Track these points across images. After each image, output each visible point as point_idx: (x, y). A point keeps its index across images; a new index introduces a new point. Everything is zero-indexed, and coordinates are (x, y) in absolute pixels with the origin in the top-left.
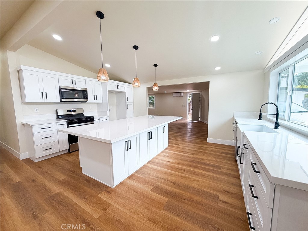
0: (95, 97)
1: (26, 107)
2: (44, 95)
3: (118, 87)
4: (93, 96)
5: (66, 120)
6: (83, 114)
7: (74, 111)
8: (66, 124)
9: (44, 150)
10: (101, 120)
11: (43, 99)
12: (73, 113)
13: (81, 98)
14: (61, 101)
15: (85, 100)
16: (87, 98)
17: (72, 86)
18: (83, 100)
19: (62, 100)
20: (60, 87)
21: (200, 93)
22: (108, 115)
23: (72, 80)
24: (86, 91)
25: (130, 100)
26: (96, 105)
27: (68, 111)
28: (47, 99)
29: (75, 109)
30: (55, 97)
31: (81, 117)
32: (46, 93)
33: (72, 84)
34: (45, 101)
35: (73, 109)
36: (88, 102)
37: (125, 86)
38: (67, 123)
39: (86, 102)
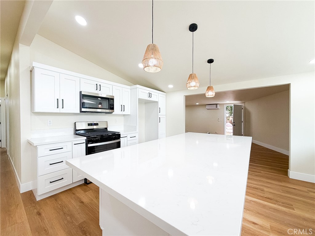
0: (123, 108)
1: (37, 118)
2: (60, 103)
3: (150, 95)
4: (121, 106)
5: (85, 138)
6: (106, 129)
7: (97, 124)
8: (85, 144)
9: (51, 182)
10: (129, 137)
11: (58, 108)
12: (95, 127)
13: (106, 108)
14: (81, 112)
15: (110, 111)
16: (113, 109)
17: (96, 92)
18: (108, 111)
19: (83, 110)
20: (81, 92)
21: (243, 105)
22: (137, 130)
23: (97, 84)
24: (113, 99)
25: (163, 112)
26: (123, 117)
27: (89, 125)
28: (63, 108)
29: (97, 122)
30: (73, 105)
31: (104, 134)
32: (63, 100)
33: (97, 90)
34: (60, 110)
35: (95, 122)
36: (113, 113)
37: (157, 94)
38: (86, 141)
39: (111, 113)
